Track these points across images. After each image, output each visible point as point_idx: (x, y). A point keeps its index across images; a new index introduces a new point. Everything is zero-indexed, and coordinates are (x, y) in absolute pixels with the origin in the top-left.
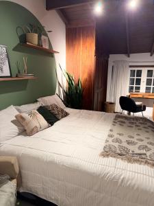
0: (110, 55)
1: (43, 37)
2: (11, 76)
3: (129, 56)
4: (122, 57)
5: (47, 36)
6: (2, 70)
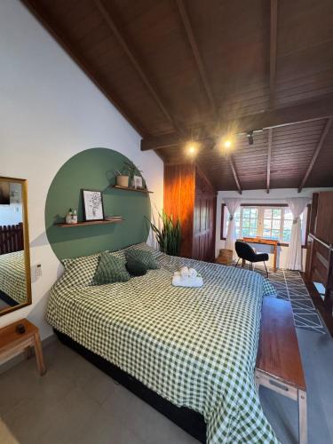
0: (219, 192)
1: (136, 177)
2: (104, 220)
3: (241, 193)
4: (234, 194)
5: (141, 176)
6: (94, 213)
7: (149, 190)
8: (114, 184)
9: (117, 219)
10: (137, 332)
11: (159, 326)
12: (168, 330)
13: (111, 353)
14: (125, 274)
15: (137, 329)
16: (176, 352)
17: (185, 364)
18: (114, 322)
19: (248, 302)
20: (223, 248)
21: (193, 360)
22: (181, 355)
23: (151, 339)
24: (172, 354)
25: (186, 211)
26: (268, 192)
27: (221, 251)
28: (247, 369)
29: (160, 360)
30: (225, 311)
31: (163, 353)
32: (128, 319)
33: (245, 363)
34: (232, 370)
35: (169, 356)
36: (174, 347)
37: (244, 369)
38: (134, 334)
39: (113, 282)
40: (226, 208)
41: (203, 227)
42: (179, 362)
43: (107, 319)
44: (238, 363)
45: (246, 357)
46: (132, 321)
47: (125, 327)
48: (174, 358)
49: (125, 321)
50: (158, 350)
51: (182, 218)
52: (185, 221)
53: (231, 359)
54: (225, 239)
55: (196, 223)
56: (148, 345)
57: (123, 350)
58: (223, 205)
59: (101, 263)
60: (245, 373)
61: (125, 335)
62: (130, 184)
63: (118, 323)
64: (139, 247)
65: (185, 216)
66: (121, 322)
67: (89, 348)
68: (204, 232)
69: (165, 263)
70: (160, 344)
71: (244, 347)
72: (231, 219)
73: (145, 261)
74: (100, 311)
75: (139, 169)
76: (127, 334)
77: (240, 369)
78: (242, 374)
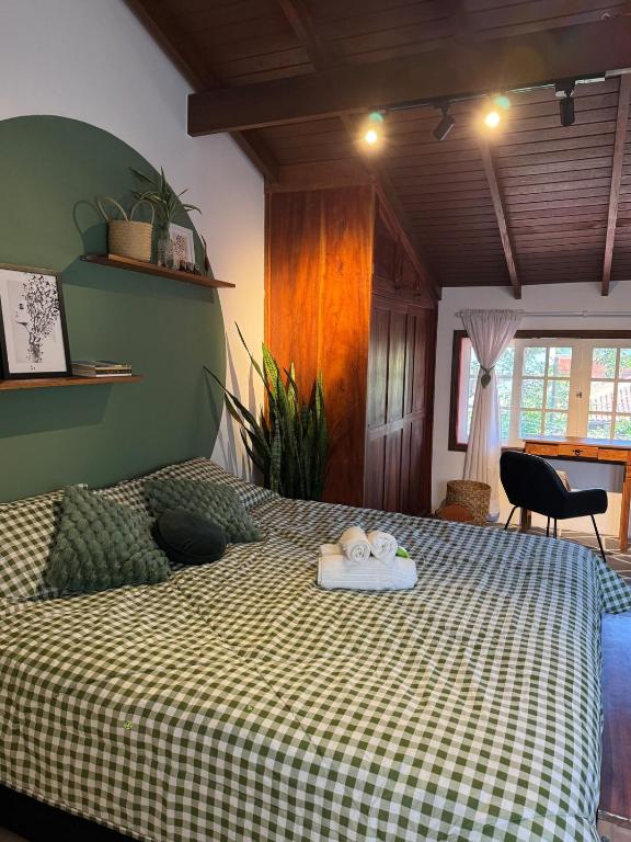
0: (446, 291)
1: (174, 230)
2: (68, 374)
3: (517, 295)
4: (492, 297)
5: (189, 225)
6: (36, 351)
7: (218, 276)
8: (101, 250)
9: (116, 371)
10: (229, 728)
11: (298, 705)
12: (330, 715)
13: (137, 807)
14: (156, 558)
15: (225, 718)
16: (363, 775)
17: (395, 808)
18: (143, 703)
19: (565, 627)
20: (458, 477)
21: (419, 794)
22: (381, 782)
23: (276, 745)
24: (351, 782)
25: (342, 350)
26: (605, 293)
27: (452, 488)
28: (581, 806)
29: (309, 806)
30: (499, 653)
31: (321, 783)
32: (192, 693)
33: (575, 790)
34: (541, 810)
35: (339, 789)
36: (356, 762)
37: (574, 806)
38: (217, 734)
39: (114, 585)
40: (467, 344)
41: (395, 407)
42: (376, 803)
43: (117, 698)
44: (555, 791)
45: (576, 775)
46: (205, 697)
47: (185, 716)
48: (357, 795)
49: (180, 697)
50: (303, 777)
51: (327, 374)
52: (340, 385)
53: (535, 780)
54: (463, 448)
55: (374, 392)
56: (270, 763)
57: (180, 791)
58: (459, 336)
59: (68, 524)
60: (577, 817)
61: (184, 742)
62: (156, 251)
63: (157, 707)
64: (189, 472)
65: (338, 369)
66: (168, 702)
67: (53, 800)
68: (397, 425)
69: (281, 522)
70: (309, 757)
71: (569, 749)
72: (485, 379)
73: (216, 516)
74: (89, 674)
75: (183, 200)
76: (193, 736)
77: (564, 806)
78: (571, 821)
